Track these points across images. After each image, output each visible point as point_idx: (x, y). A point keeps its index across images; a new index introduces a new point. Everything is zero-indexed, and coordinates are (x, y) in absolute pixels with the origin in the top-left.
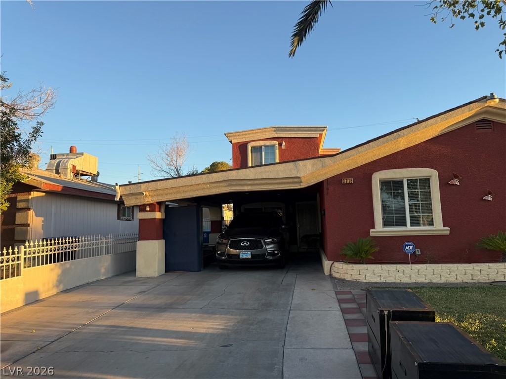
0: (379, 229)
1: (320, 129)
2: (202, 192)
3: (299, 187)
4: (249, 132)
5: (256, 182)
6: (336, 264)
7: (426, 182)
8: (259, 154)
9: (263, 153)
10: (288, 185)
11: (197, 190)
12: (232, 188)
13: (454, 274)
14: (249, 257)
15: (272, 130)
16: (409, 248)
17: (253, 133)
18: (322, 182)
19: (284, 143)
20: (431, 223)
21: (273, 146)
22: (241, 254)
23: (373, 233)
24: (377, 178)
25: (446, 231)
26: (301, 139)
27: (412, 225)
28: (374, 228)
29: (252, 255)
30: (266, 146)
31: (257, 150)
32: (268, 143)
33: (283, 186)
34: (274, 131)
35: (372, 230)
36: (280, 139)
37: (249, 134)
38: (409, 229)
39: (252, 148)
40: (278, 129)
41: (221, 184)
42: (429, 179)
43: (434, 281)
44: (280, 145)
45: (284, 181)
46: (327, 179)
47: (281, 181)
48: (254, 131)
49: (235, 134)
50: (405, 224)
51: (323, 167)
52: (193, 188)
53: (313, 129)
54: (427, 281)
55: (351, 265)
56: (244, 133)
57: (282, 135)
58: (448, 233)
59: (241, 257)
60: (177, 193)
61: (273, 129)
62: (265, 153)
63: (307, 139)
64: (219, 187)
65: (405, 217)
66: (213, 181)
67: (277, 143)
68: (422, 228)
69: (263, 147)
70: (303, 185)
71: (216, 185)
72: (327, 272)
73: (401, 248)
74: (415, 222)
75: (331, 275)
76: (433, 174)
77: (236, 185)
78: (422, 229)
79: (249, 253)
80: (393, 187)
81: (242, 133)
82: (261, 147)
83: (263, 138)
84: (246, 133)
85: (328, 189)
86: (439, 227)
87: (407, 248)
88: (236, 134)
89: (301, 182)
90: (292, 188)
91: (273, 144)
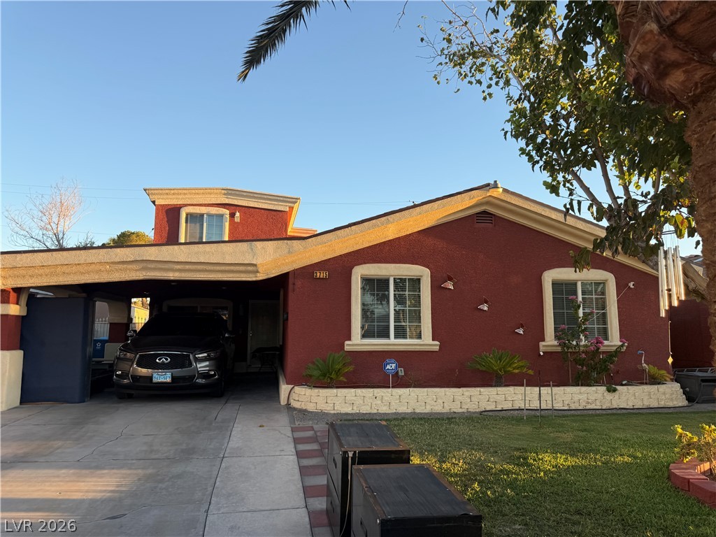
0: (357, 341)
1: (291, 200)
2: (97, 277)
3: (254, 279)
4: (185, 191)
5: (187, 267)
6: (297, 389)
7: (416, 282)
8: (198, 225)
9: (205, 224)
10: (238, 275)
11: (88, 273)
12: (149, 274)
13: (440, 401)
14: (169, 380)
15: (220, 193)
16: (391, 367)
17: (190, 194)
18: (288, 274)
19: (238, 214)
20: (419, 337)
21: (222, 216)
22: (155, 375)
23: (349, 346)
24: (359, 272)
25: (435, 346)
26: (263, 211)
27: (396, 337)
28: (350, 339)
29: (173, 378)
30: (210, 215)
31: (195, 219)
32: (214, 210)
33: (231, 275)
34: (225, 194)
35: (347, 342)
36: (233, 208)
37: (185, 194)
38: (392, 342)
39: (187, 215)
40: (229, 192)
41: (130, 266)
42: (420, 279)
43: (417, 411)
44: (232, 215)
45: (232, 268)
46: (295, 271)
47: (227, 268)
48: (193, 191)
49: (161, 192)
50: (388, 336)
51: (289, 252)
52: (80, 268)
53: (281, 199)
54: (409, 411)
55: (316, 390)
56: (176, 191)
57: (236, 202)
58: (437, 348)
59: (155, 380)
60: (52, 274)
61: (223, 191)
62: (208, 226)
63: (273, 213)
64: (126, 270)
65: (388, 327)
66: (117, 260)
67: (228, 212)
68: (408, 341)
69: (205, 216)
70: (261, 277)
71: (120, 266)
72: (283, 401)
73: (381, 367)
74: (400, 333)
75: (288, 404)
76: (423, 273)
77: (155, 269)
78: (408, 343)
79: (169, 375)
80: (376, 286)
81: (172, 192)
82: (202, 215)
83: (206, 203)
84: (180, 191)
85: (294, 284)
86: (427, 341)
87: (388, 367)
88: (164, 192)
89: (258, 272)
90: (244, 279)
91: (221, 213)
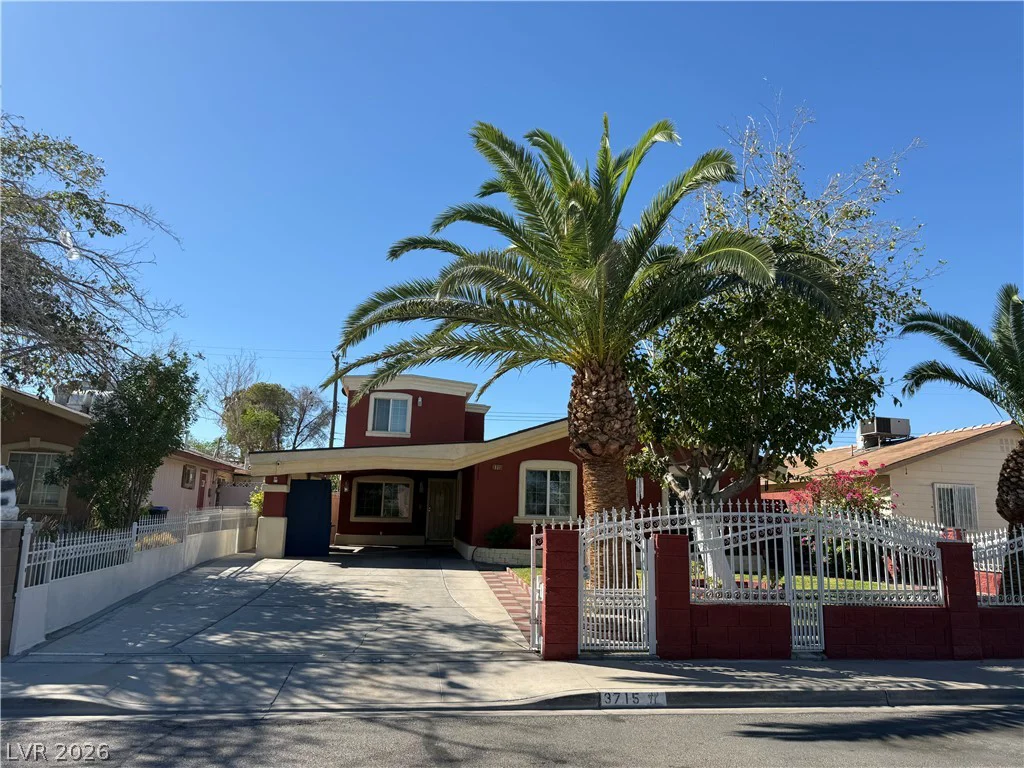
0: (522, 516)
1: (468, 386)
3: (451, 469)
6: (479, 549)
7: (567, 474)
8: (385, 409)
9: (391, 409)
18: (473, 466)
19: (420, 400)
20: (568, 514)
21: (405, 401)
23: (516, 520)
24: (525, 466)
27: (551, 514)
28: (517, 515)
30: (395, 400)
31: (382, 403)
32: (399, 396)
35: (515, 517)
36: (416, 393)
38: (548, 519)
39: (376, 400)
40: (415, 379)
42: (569, 472)
44: (415, 402)
50: (545, 513)
51: (476, 452)
55: (493, 550)
57: (418, 388)
62: (394, 410)
63: (451, 398)
65: (545, 507)
67: (411, 398)
68: (559, 518)
69: (391, 401)
70: (455, 468)
72: (469, 558)
74: (554, 511)
75: (473, 560)
76: (572, 468)
80: (537, 477)
82: (388, 400)
83: (393, 389)
85: (478, 473)
88: (357, 379)
90: (444, 470)
91: (405, 398)
